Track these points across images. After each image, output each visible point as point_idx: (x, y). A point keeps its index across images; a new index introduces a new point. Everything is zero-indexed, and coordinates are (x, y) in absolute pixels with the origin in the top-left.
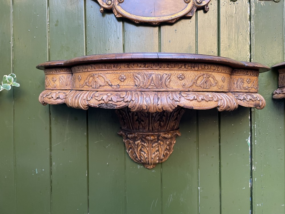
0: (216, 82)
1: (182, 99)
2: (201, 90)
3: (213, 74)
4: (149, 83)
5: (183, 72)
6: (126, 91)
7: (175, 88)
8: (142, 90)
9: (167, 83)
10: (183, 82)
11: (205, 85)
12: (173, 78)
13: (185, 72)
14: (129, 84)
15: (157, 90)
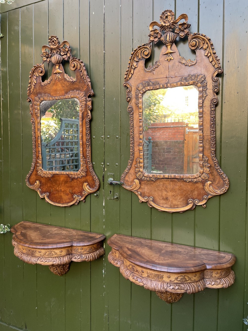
0: (56, 253)
1: (38, 260)
2: (48, 257)
3: (54, 250)
4: (29, 253)
5: (40, 250)
6: (24, 254)
7: (38, 255)
8: (28, 255)
9: (35, 254)
10: (40, 253)
11: (50, 255)
12: (37, 252)
13: (41, 250)
14: (25, 251)
15: (32, 255)
